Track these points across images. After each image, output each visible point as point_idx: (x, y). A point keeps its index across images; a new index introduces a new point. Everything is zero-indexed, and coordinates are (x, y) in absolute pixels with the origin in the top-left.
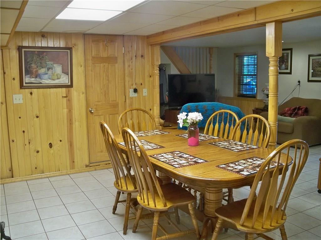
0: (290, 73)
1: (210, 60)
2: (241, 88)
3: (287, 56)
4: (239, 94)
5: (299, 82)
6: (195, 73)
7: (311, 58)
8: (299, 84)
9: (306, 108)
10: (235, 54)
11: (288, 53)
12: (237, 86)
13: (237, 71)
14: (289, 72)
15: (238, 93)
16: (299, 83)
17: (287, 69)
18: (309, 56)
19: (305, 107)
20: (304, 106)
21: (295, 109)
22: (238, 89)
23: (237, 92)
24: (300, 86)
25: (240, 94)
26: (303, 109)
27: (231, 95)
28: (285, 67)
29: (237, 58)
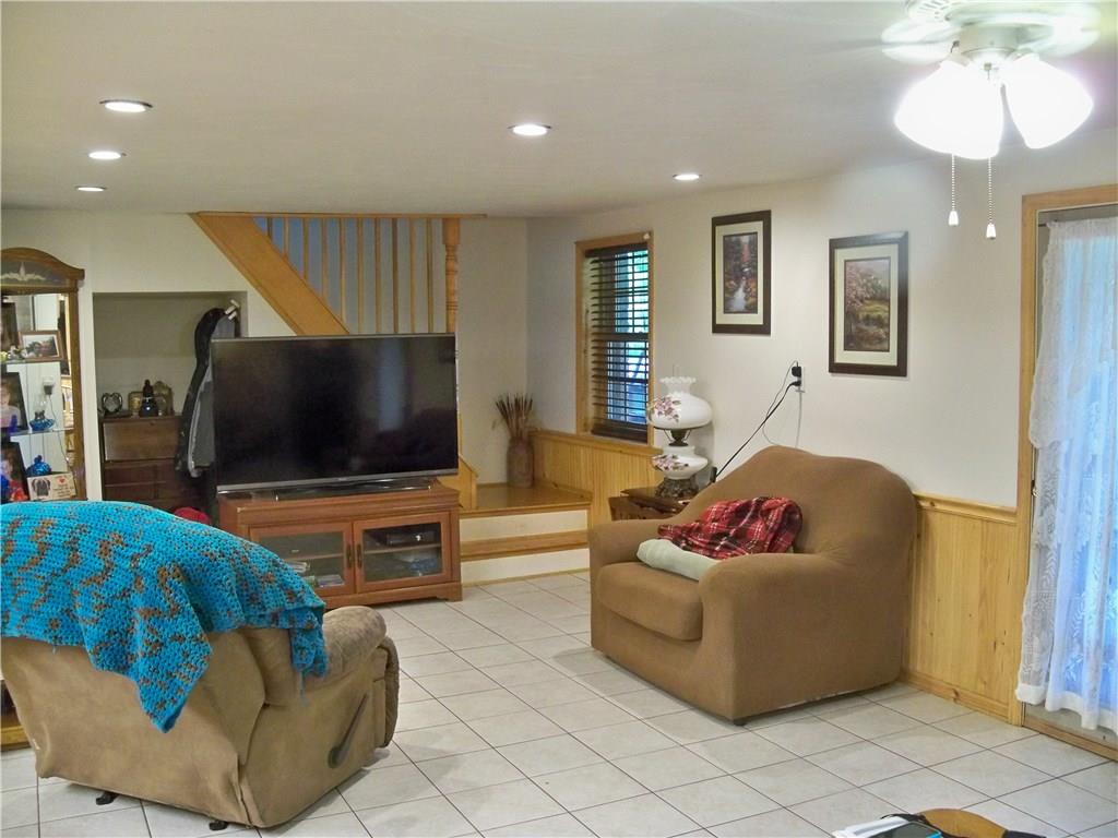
0: (764, 329)
1: (448, 272)
2: (610, 394)
3: (753, 244)
4: (602, 422)
5: (797, 371)
7: (841, 255)
8: (798, 384)
9: (789, 507)
10: (579, 243)
11: (756, 233)
12: (591, 386)
14: (761, 323)
15: (597, 419)
16: (795, 379)
17: (752, 309)
18: (835, 245)
19: (785, 500)
20: (782, 497)
21: (741, 512)
22: (597, 398)
23: (591, 411)
24: (799, 391)
25: (606, 420)
26: (773, 516)
27: (571, 427)
28: (746, 299)
29: (591, 260)
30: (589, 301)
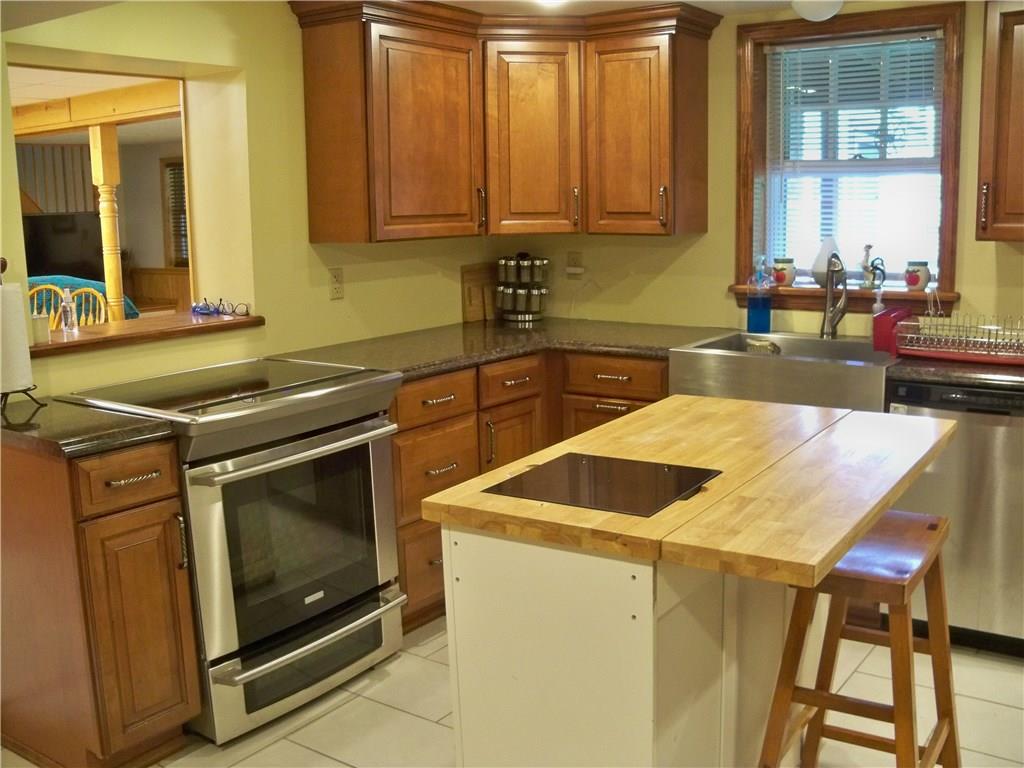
4: (180, 260)
6: (64, 211)
10: (162, 160)
12: (173, 239)
13: (170, 203)
15: (177, 258)
22: (176, 246)
23: (173, 255)
25: (182, 258)
27: (161, 264)
29: (169, 169)
30: (169, 193)
